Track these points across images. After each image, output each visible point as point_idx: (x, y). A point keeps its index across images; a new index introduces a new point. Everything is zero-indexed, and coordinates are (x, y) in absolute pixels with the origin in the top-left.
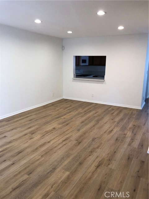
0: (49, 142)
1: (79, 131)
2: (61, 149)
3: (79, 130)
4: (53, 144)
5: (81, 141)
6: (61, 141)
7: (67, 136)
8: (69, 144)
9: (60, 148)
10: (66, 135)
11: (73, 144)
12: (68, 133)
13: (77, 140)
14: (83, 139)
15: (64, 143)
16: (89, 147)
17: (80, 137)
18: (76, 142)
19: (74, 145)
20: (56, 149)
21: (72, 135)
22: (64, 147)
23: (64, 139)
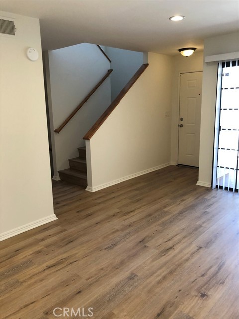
0: (201, 248)
1: (132, 273)
2: (175, 234)
3: (132, 277)
4: (191, 244)
5: (137, 245)
6: (178, 248)
7: (164, 259)
8: (160, 241)
9: (177, 235)
10: (166, 263)
11: (153, 240)
12: (161, 268)
13: (145, 247)
14: (133, 248)
15: (170, 244)
16: (130, 233)
17: (136, 254)
18: (147, 244)
19: (153, 238)
20: (183, 234)
21: (153, 261)
22: (169, 236)
23: (172, 253)
